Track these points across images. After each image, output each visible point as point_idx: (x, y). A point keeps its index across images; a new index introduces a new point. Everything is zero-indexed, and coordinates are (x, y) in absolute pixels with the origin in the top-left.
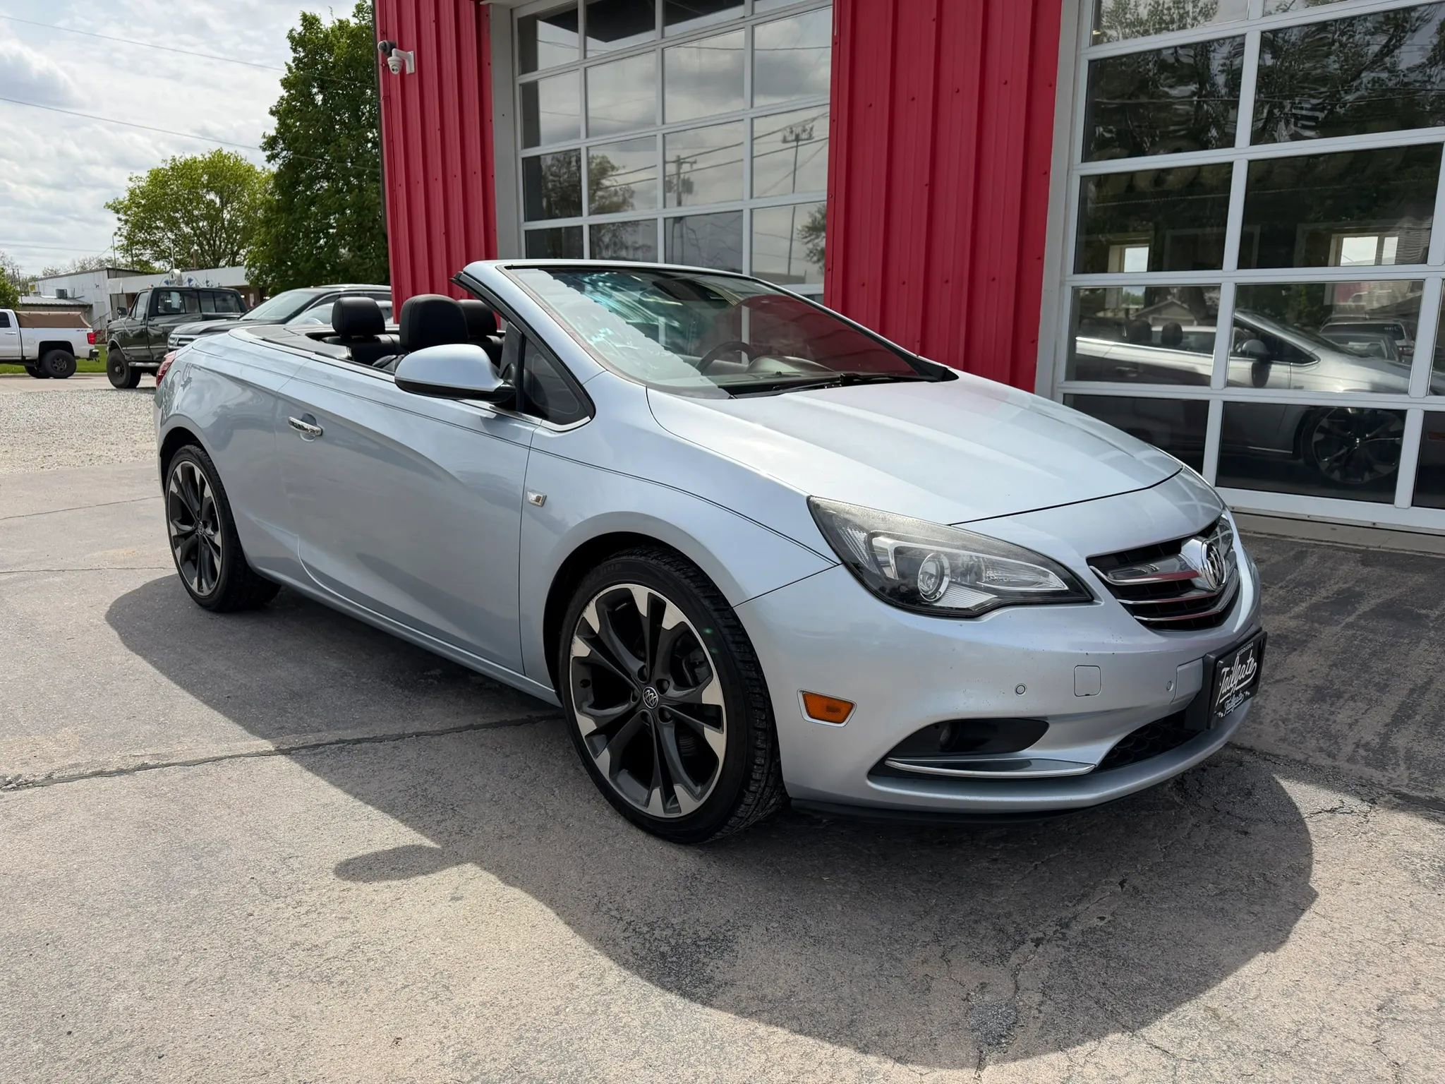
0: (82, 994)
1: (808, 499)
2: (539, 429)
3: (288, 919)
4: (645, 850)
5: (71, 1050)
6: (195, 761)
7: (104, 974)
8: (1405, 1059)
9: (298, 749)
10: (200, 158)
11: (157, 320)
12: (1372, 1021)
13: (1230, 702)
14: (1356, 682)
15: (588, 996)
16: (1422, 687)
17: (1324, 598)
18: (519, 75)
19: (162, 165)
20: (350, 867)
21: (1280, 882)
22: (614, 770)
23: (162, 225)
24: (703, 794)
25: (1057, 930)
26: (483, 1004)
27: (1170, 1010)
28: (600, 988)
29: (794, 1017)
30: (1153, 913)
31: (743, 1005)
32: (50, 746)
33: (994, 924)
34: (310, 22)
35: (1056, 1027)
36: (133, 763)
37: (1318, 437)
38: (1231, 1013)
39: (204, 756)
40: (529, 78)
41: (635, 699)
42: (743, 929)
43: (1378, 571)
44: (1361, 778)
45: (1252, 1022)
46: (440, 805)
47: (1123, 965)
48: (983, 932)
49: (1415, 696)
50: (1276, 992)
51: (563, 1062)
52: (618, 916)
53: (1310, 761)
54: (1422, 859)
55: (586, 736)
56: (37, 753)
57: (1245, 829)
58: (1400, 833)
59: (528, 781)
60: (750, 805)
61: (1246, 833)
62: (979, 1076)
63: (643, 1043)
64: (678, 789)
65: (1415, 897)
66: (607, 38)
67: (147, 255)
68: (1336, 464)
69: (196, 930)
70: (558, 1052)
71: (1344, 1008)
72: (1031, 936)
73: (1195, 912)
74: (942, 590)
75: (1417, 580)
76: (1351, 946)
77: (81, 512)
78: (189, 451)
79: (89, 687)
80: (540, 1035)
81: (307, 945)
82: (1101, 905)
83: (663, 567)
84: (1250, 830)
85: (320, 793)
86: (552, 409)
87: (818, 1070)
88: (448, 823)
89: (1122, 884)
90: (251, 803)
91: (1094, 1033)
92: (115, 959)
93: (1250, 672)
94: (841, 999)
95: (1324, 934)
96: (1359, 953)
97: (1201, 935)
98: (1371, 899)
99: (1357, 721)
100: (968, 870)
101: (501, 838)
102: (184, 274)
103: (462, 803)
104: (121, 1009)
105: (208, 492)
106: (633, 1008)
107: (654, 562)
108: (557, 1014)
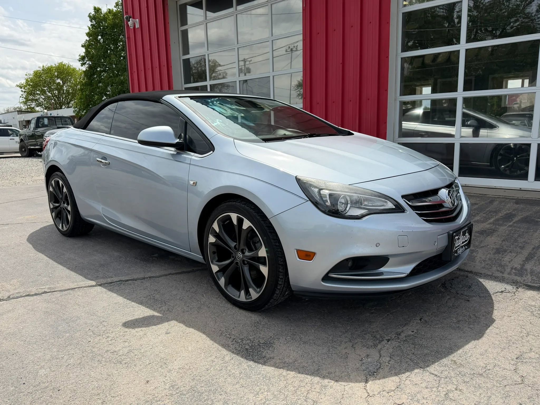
0: (28, 370)
1: (296, 177)
2: (193, 157)
3: (104, 342)
4: (239, 314)
5: (25, 389)
6: (65, 290)
7: (35, 363)
8: (525, 374)
9: (104, 284)
10: (54, 66)
11: (39, 130)
12: (514, 362)
13: (459, 250)
14: (512, 246)
15: (218, 364)
16: (537, 247)
17: (500, 217)
18: (180, 27)
19: (38, 69)
20: (127, 324)
21: (481, 317)
22: (226, 285)
23: (39, 93)
24: (260, 291)
25: (396, 336)
26: (179, 368)
27: (438, 361)
28: (223, 361)
29: (297, 368)
30: (432, 329)
31: (277, 365)
32: (9, 287)
33: (372, 335)
34: (97, 10)
35: (395, 368)
36: (41, 291)
37: (499, 158)
38: (461, 362)
39: (68, 288)
40: (184, 28)
41: (233, 257)
42: (277, 339)
43: (522, 206)
44: (513, 280)
45: (469, 365)
46: (160, 302)
47: (421, 347)
48: (367, 337)
49: (535, 250)
50: (478, 354)
51: (210, 386)
52: (230, 337)
53: (494, 275)
54: (535, 307)
55: (215, 273)
56: (3, 289)
57: (468, 299)
58: (527, 299)
59: (193, 292)
60: (278, 294)
61: (468, 301)
62: (366, 386)
63: (240, 379)
64: (251, 290)
65: (532, 320)
66: (214, 12)
67: (33, 105)
68: (507, 169)
69: (69, 348)
70: (208, 383)
71: (503, 359)
72: (386, 338)
73: (448, 328)
74: (348, 209)
75: (537, 209)
76: (507, 338)
77: (13, 203)
78: (57, 175)
79: (21, 265)
80: (201, 378)
81: (112, 351)
82: (413, 327)
83: (242, 205)
84: (470, 300)
85: (114, 299)
86: (198, 149)
87: (306, 386)
88: (163, 307)
89: (420, 320)
90: (87, 304)
91: (409, 369)
92: (39, 358)
93: (467, 239)
94: (314, 362)
95: (497, 334)
96: (510, 340)
97: (450, 336)
98: (515, 322)
99: (512, 260)
100: (362, 317)
101: (184, 312)
102: (48, 112)
103: (168, 301)
104: (43, 375)
105: (65, 190)
106: (236, 368)
107: (239, 204)
108: (207, 371)
